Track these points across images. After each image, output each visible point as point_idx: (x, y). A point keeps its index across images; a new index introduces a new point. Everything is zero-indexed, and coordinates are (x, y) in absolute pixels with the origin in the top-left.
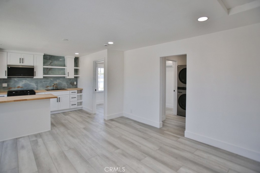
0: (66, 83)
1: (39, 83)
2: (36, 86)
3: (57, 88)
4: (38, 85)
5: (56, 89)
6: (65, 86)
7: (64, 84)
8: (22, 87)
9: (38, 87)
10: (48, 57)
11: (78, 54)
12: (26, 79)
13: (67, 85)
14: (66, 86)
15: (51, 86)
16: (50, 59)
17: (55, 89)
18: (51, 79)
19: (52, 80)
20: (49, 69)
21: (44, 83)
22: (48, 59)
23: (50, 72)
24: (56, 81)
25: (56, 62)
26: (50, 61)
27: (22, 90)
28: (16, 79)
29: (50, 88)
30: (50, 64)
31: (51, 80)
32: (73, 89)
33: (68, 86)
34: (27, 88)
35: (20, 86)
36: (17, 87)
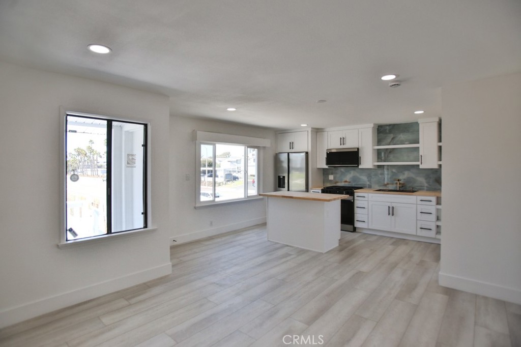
0: (426, 179)
1: (373, 177)
2: (368, 181)
3: (404, 189)
4: (372, 180)
5: (401, 189)
6: (421, 186)
7: (421, 180)
8: (350, 182)
9: (371, 183)
10: (388, 127)
11: (416, 113)
12: (354, 170)
13: (428, 183)
14: (424, 186)
15: (393, 184)
16: (390, 132)
17: (398, 189)
18: (394, 170)
19: (395, 172)
20: (389, 151)
21: (380, 176)
22: (387, 131)
23: (391, 156)
24: (404, 174)
25: (402, 136)
26: (392, 136)
27: (350, 186)
28: (343, 170)
29: (391, 187)
30: (391, 141)
31: (392, 172)
32: (428, 193)
33: (430, 185)
34: (357, 184)
35: (348, 180)
36: (344, 181)
